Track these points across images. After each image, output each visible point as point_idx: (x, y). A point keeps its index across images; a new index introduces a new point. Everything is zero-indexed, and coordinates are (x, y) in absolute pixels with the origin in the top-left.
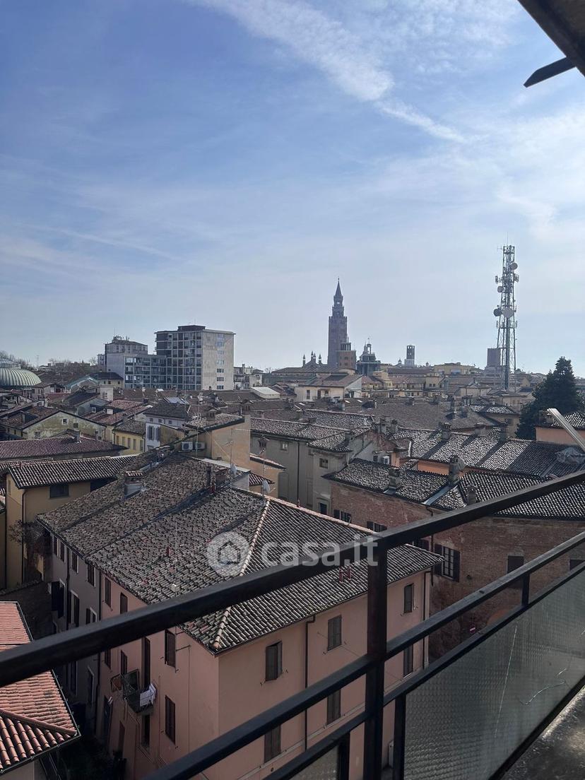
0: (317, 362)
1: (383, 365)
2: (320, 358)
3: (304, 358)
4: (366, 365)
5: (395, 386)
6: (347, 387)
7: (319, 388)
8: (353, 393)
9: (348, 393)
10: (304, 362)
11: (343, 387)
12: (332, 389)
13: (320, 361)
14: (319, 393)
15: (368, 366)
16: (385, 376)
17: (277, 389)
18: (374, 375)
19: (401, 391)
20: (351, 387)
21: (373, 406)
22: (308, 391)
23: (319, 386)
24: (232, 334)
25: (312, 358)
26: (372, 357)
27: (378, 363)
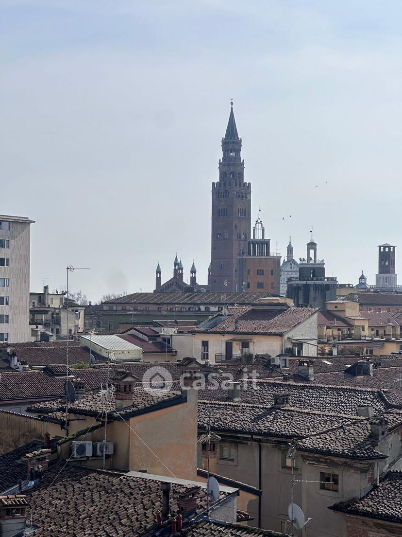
0: (187, 280)
1: (343, 286)
2: (193, 271)
3: (158, 272)
4: (307, 287)
5: (374, 332)
6: (289, 335)
7: (228, 337)
8: (300, 345)
9: (290, 346)
10: (158, 280)
11: (281, 335)
12: (256, 339)
13: (193, 280)
14: (229, 346)
15: (312, 289)
16: (352, 311)
17: (133, 339)
18: (329, 308)
19: (388, 341)
20: (297, 334)
21: (366, 373)
22: (205, 344)
23: (229, 333)
24: (24, 223)
25: (175, 271)
26: (318, 271)
27: (330, 283)
